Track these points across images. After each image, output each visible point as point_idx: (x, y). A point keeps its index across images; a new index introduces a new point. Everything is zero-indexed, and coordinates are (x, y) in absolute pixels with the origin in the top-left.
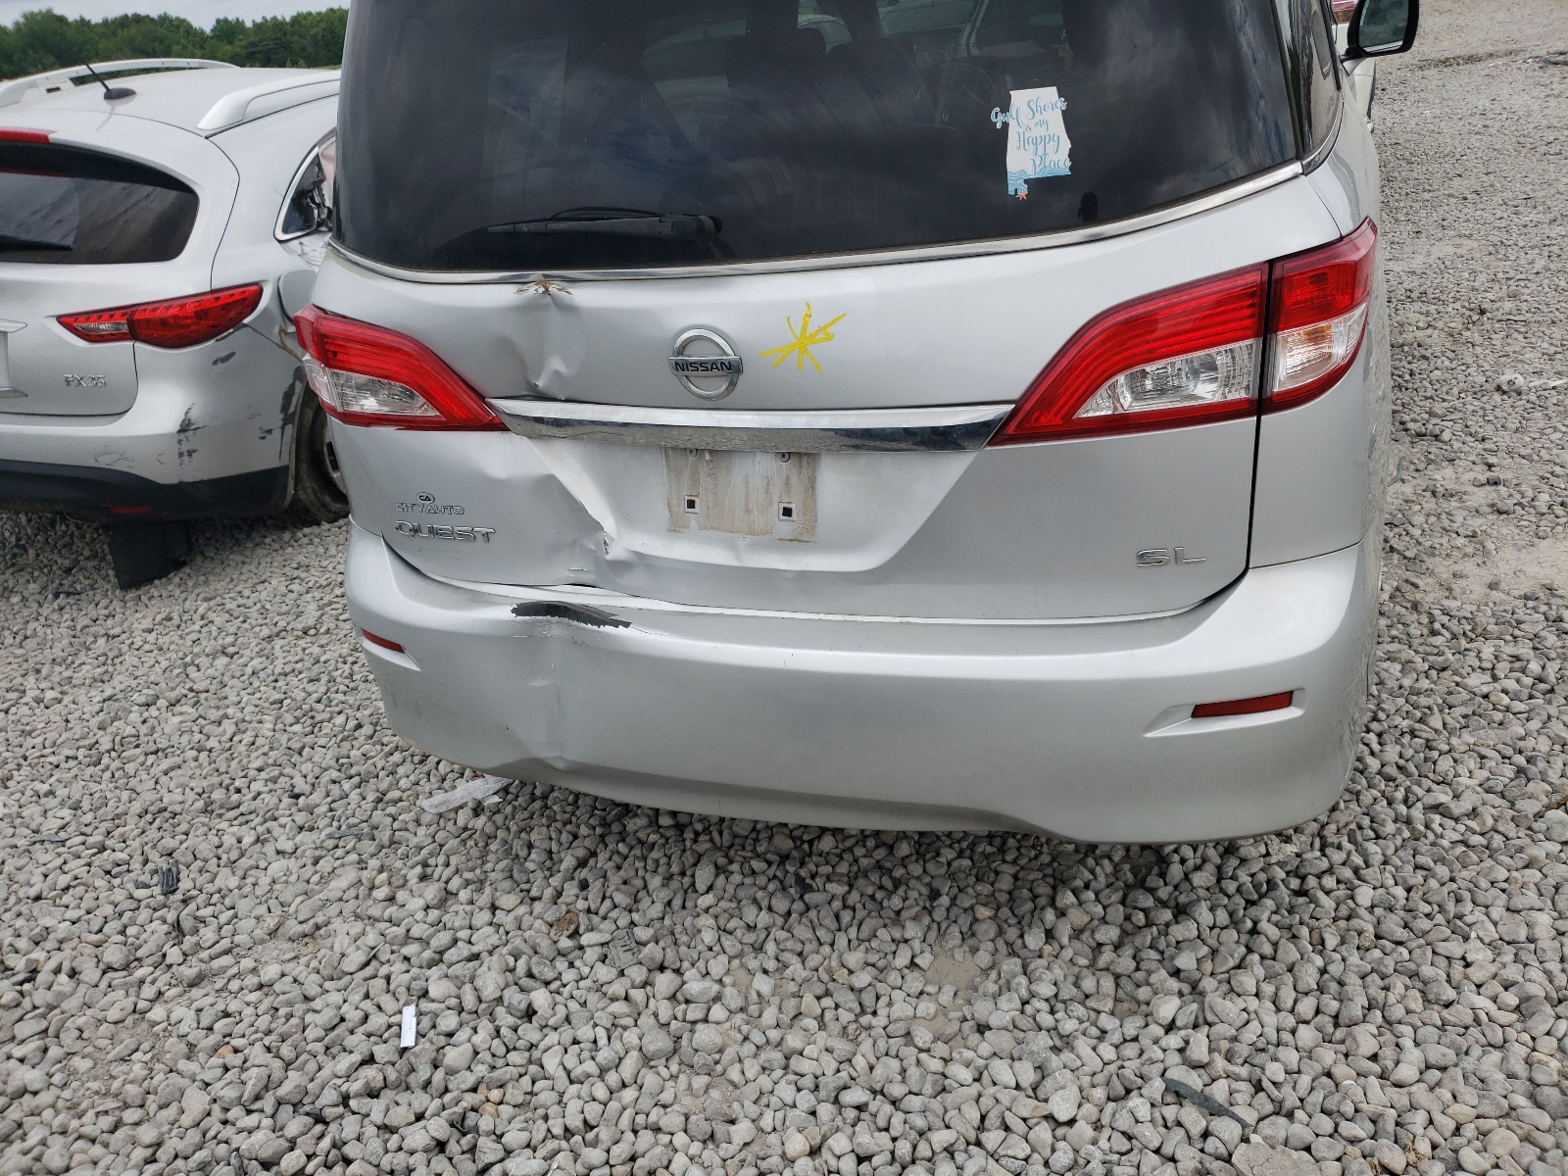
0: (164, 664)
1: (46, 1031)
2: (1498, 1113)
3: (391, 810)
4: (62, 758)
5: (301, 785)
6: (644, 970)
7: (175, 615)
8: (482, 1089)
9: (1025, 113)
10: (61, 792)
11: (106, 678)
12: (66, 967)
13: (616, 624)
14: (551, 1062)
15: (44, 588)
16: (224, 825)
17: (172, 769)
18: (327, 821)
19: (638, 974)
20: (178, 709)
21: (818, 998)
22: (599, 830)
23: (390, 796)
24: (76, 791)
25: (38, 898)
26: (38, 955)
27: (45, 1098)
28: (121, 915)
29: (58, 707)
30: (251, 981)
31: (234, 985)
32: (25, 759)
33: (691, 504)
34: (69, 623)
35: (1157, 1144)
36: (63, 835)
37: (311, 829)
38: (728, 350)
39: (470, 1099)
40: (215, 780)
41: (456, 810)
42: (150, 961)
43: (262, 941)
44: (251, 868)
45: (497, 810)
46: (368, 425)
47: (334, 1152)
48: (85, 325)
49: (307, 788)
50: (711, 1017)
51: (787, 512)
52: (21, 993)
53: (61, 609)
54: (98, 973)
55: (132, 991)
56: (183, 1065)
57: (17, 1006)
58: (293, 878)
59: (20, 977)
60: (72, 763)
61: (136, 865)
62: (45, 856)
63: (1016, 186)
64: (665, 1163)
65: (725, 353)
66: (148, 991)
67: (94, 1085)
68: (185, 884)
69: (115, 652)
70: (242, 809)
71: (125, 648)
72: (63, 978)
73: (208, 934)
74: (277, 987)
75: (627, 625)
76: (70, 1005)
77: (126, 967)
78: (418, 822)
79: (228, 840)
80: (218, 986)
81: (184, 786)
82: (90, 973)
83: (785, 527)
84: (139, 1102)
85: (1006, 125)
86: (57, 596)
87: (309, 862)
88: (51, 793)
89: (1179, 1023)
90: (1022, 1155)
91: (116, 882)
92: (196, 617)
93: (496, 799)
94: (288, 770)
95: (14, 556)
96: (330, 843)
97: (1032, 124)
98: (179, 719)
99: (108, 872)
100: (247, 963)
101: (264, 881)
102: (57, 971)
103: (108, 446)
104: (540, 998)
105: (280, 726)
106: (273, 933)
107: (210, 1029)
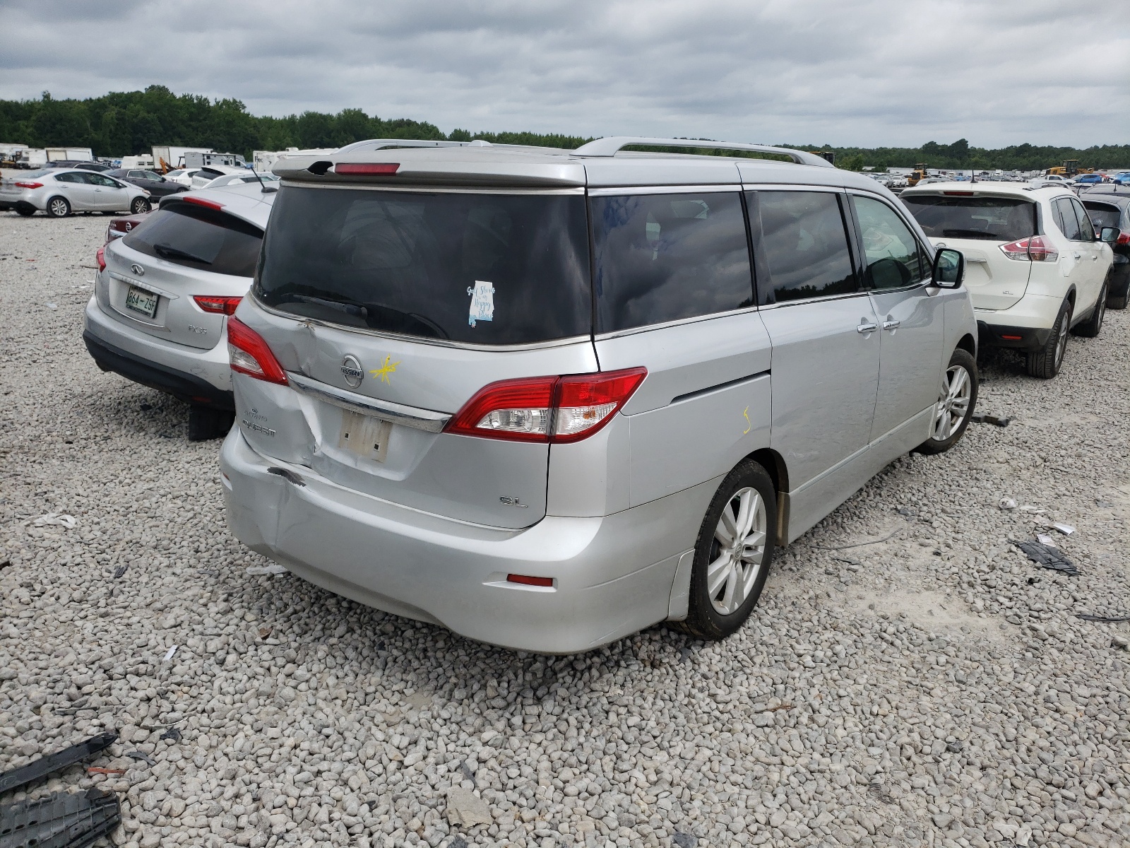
0: (185, 479)
1: (32, 617)
2: (597, 817)
3: (233, 568)
4: (113, 509)
5: (202, 547)
6: (284, 660)
7: (204, 459)
8: (182, 686)
9: (479, 291)
10: (103, 524)
11: (156, 480)
12: (56, 595)
13: (300, 484)
14: (217, 684)
15: (157, 432)
16: (158, 556)
17: (154, 526)
18: (203, 565)
19: (280, 661)
20: (175, 501)
21: (348, 692)
22: (312, 601)
23: (237, 562)
24: (108, 526)
25: (64, 565)
26: (49, 587)
27: (15, 641)
28: (92, 581)
29: (127, 488)
30: (125, 621)
31: (116, 621)
32: (98, 506)
33: (347, 436)
34: (158, 451)
35: (434, 783)
36: (91, 542)
37: (194, 567)
38: (359, 367)
39: (174, 687)
40: (168, 536)
41: (261, 576)
42: (91, 602)
43: (142, 608)
44: (157, 576)
45: (280, 581)
46: (240, 372)
47: (108, 690)
48: (206, 302)
49: (204, 550)
50: (299, 687)
51: (376, 447)
52: (32, 600)
53: (158, 443)
54: (68, 601)
55: (76, 612)
56: (76, 645)
57: (28, 604)
58: (172, 585)
59: (36, 593)
60: (116, 513)
61: (112, 563)
62: (78, 549)
63: (472, 322)
64: (233, 733)
65: (357, 368)
66: (82, 614)
67: (37, 643)
68: (126, 576)
69: (167, 469)
70: (170, 551)
71: (172, 468)
72: (53, 599)
73: (121, 598)
74: (133, 627)
75: (304, 485)
76: (48, 609)
77: (80, 602)
78: (241, 577)
79: (156, 562)
80: (110, 619)
81: (153, 535)
82: (64, 600)
83: (375, 453)
84: (49, 652)
85: (472, 294)
86: (160, 437)
87: (183, 580)
88: (98, 523)
89: (489, 743)
90: (377, 772)
91: (99, 567)
92: (213, 462)
93: (282, 576)
94: (201, 540)
95: (156, 413)
96: (197, 575)
97: (481, 296)
98: (173, 505)
99: (98, 562)
100: (128, 614)
101: (159, 582)
102: (52, 596)
103: (198, 364)
104: (232, 658)
105: (214, 520)
106: (148, 605)
107: (95, 635)
